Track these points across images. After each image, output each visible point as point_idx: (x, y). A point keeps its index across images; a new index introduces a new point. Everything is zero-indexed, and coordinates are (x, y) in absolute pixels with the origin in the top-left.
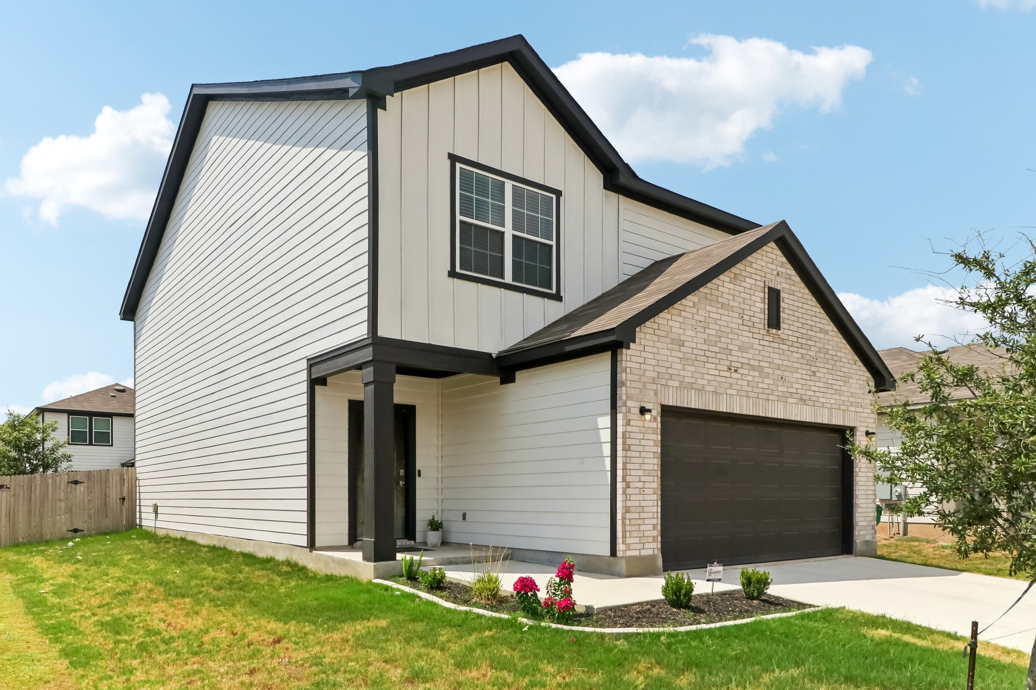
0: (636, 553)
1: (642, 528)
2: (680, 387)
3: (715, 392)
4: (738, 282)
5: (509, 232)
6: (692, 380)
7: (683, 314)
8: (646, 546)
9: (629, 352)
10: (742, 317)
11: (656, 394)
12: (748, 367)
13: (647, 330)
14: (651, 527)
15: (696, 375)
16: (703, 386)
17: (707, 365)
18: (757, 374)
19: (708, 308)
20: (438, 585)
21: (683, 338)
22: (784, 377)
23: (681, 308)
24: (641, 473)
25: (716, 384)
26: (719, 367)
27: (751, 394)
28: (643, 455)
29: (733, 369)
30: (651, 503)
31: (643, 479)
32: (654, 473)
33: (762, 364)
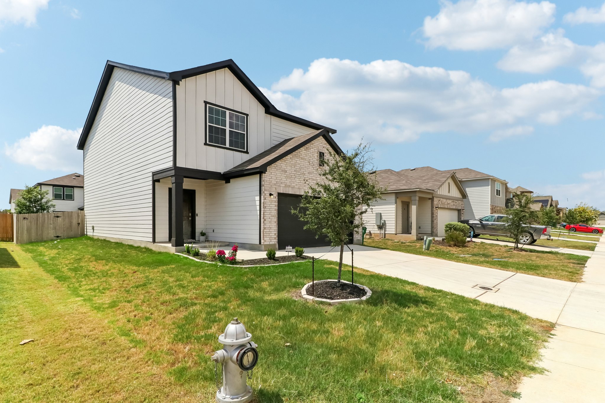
0: (268, 243)
1: (270, 235)
2: (285, 186)
3: (299, 188)
4: (308, 150)
5: (228, 129)
6: (290, 184)
7: (286, 161)
8: (272, 241)
9: (265, 175)
10: (310, 162)
11: (276, 189)
12: (312, 179)
13: (272, 167)
14: (274, 234)
15: (291, 182)
16: (294, 186)
17: (296, 179)
19: (296, 159)
20: (197, 254)
21: (286, 170)
23: (286, 159)
24: (270, 216)
25: (299, 185)
26: (300, 180)
28: (271, 210)
29: (306, 180)
30: (274, 226)
31: (270, 218)
32: (275, 216)
33: (317, 178)
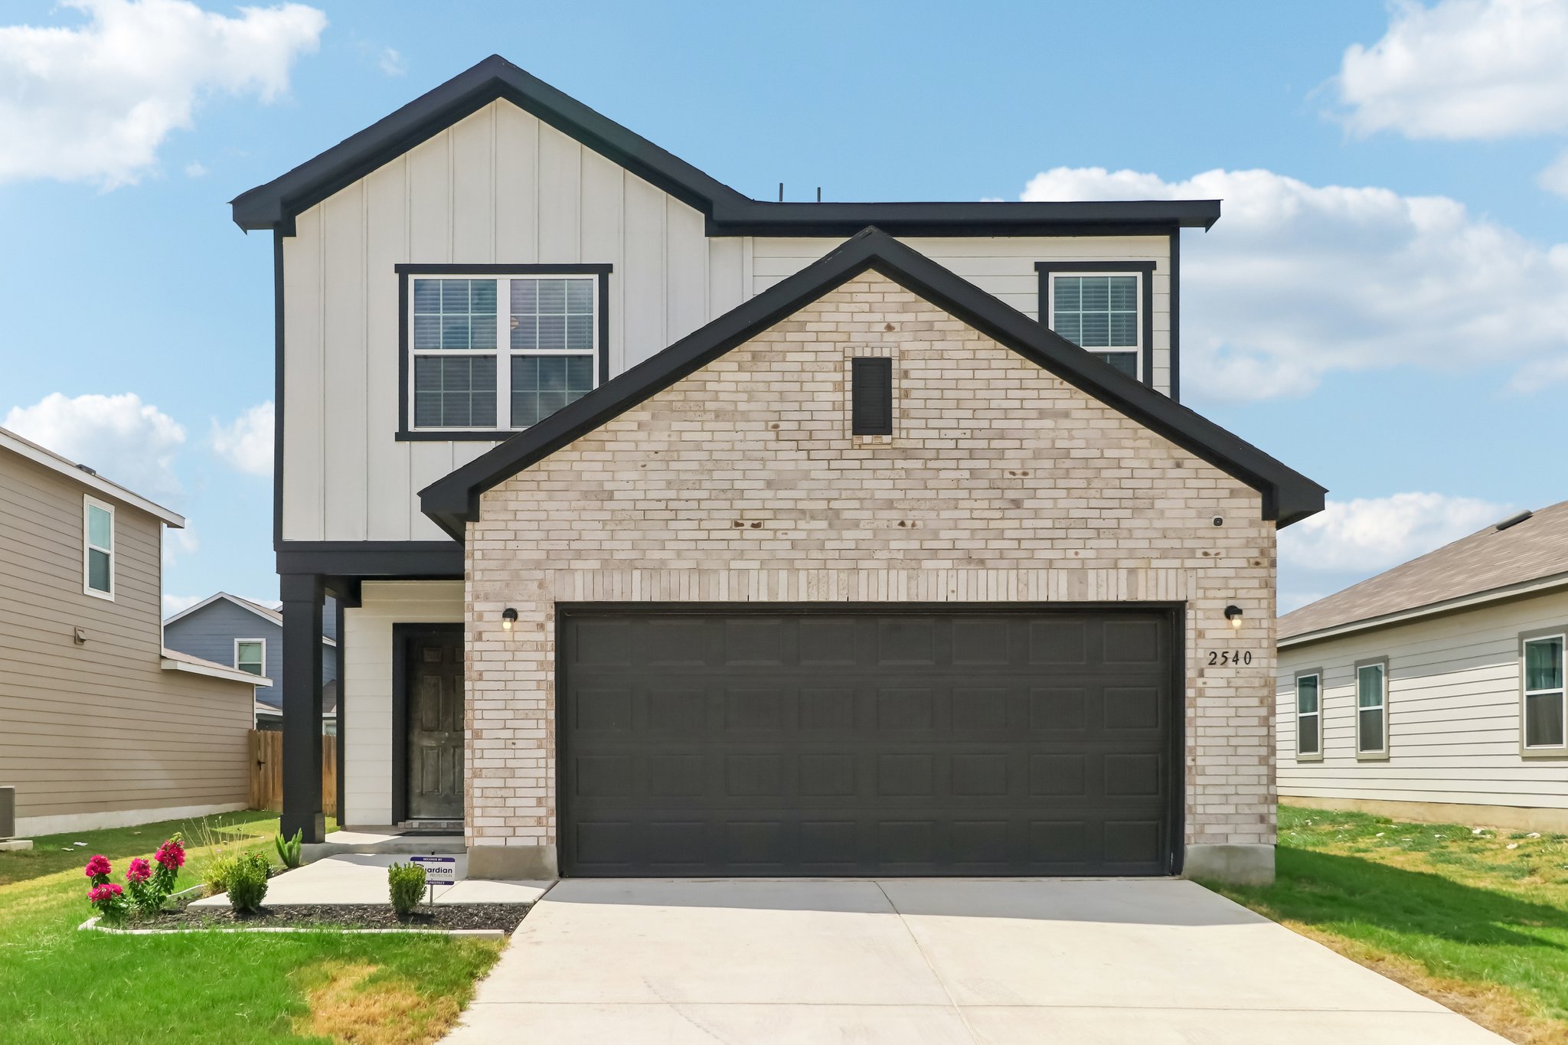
0: (500, 842)
1: (511, 802)
2: (602, 569)
3: (698, 571)
4: (764, 366)
5: (504, 352)
6: (633, 555)
7: (609, 446)
8: (522, 832)
9: (477, 525)
10: (776, 427)
11: (541, 585)
12: (794, 515)
13: (520, 486)
14: (532, 802)
15: (644, 545)
16: (663, 561)
17: (674, 525)
18: (824, 524)
19: (676, 426)
21: (608, 486)
22: (909, 523)
23: (605, 436)
24: (509, 714)
25: (698, 555)
26: (706, 525)
27: (798, 564)
28: (510, 685)
29: (748, 524)
30: (532, 763)
31: (509, 724)
32: (540, 714)
33: (835, 505)
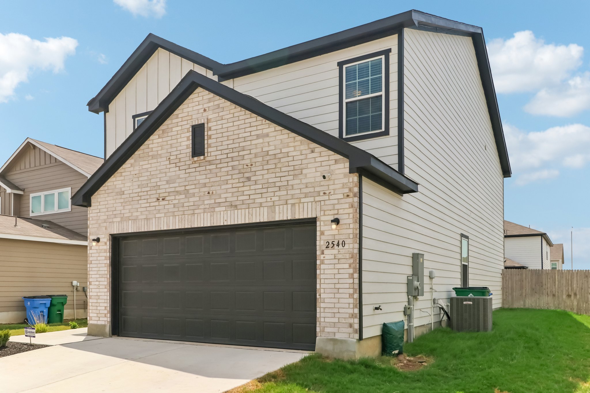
0: (96, 322)
1: (99, 308)
2: (121, 221)
3: (147, 219)
4: (166, 135)
6: (129, 214)
7: (123, 174)
8: (101, 319)
9: (91, 208)
10: (169, 158)
11: (106, 229)
12: (175, 193)
13: (101, 192)
14: (104, 308)
15: (132, 210)
16: (137, 216)
17: (140, 202)
18: (183, 196)
19: (141, 163)
21: (123, 189)
22: (211, 192)
23: (122, 171)
24: (98, 276)
25: (147, 213)
26: (149, 201)
27: (176, 214)
28: (98, 265)
29: (161, 199)
30: (103, 294)
31: (98, 279)
32: (105, 276)
33: (187, 188)
